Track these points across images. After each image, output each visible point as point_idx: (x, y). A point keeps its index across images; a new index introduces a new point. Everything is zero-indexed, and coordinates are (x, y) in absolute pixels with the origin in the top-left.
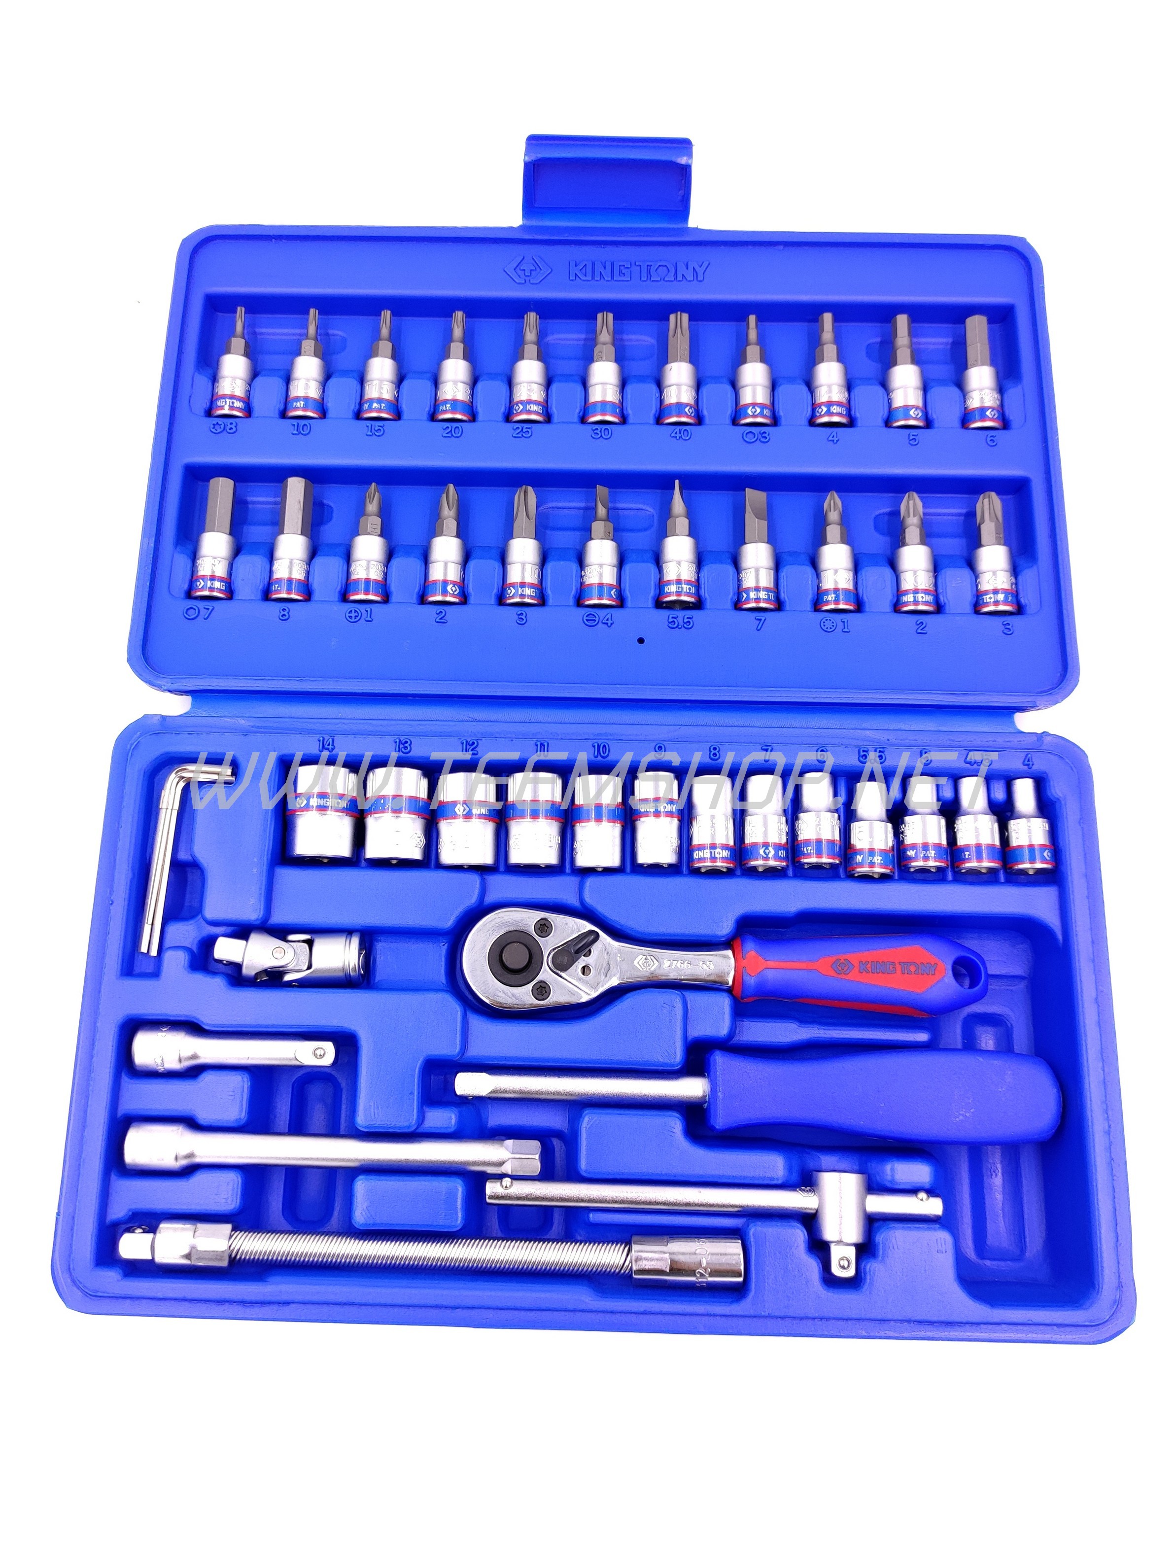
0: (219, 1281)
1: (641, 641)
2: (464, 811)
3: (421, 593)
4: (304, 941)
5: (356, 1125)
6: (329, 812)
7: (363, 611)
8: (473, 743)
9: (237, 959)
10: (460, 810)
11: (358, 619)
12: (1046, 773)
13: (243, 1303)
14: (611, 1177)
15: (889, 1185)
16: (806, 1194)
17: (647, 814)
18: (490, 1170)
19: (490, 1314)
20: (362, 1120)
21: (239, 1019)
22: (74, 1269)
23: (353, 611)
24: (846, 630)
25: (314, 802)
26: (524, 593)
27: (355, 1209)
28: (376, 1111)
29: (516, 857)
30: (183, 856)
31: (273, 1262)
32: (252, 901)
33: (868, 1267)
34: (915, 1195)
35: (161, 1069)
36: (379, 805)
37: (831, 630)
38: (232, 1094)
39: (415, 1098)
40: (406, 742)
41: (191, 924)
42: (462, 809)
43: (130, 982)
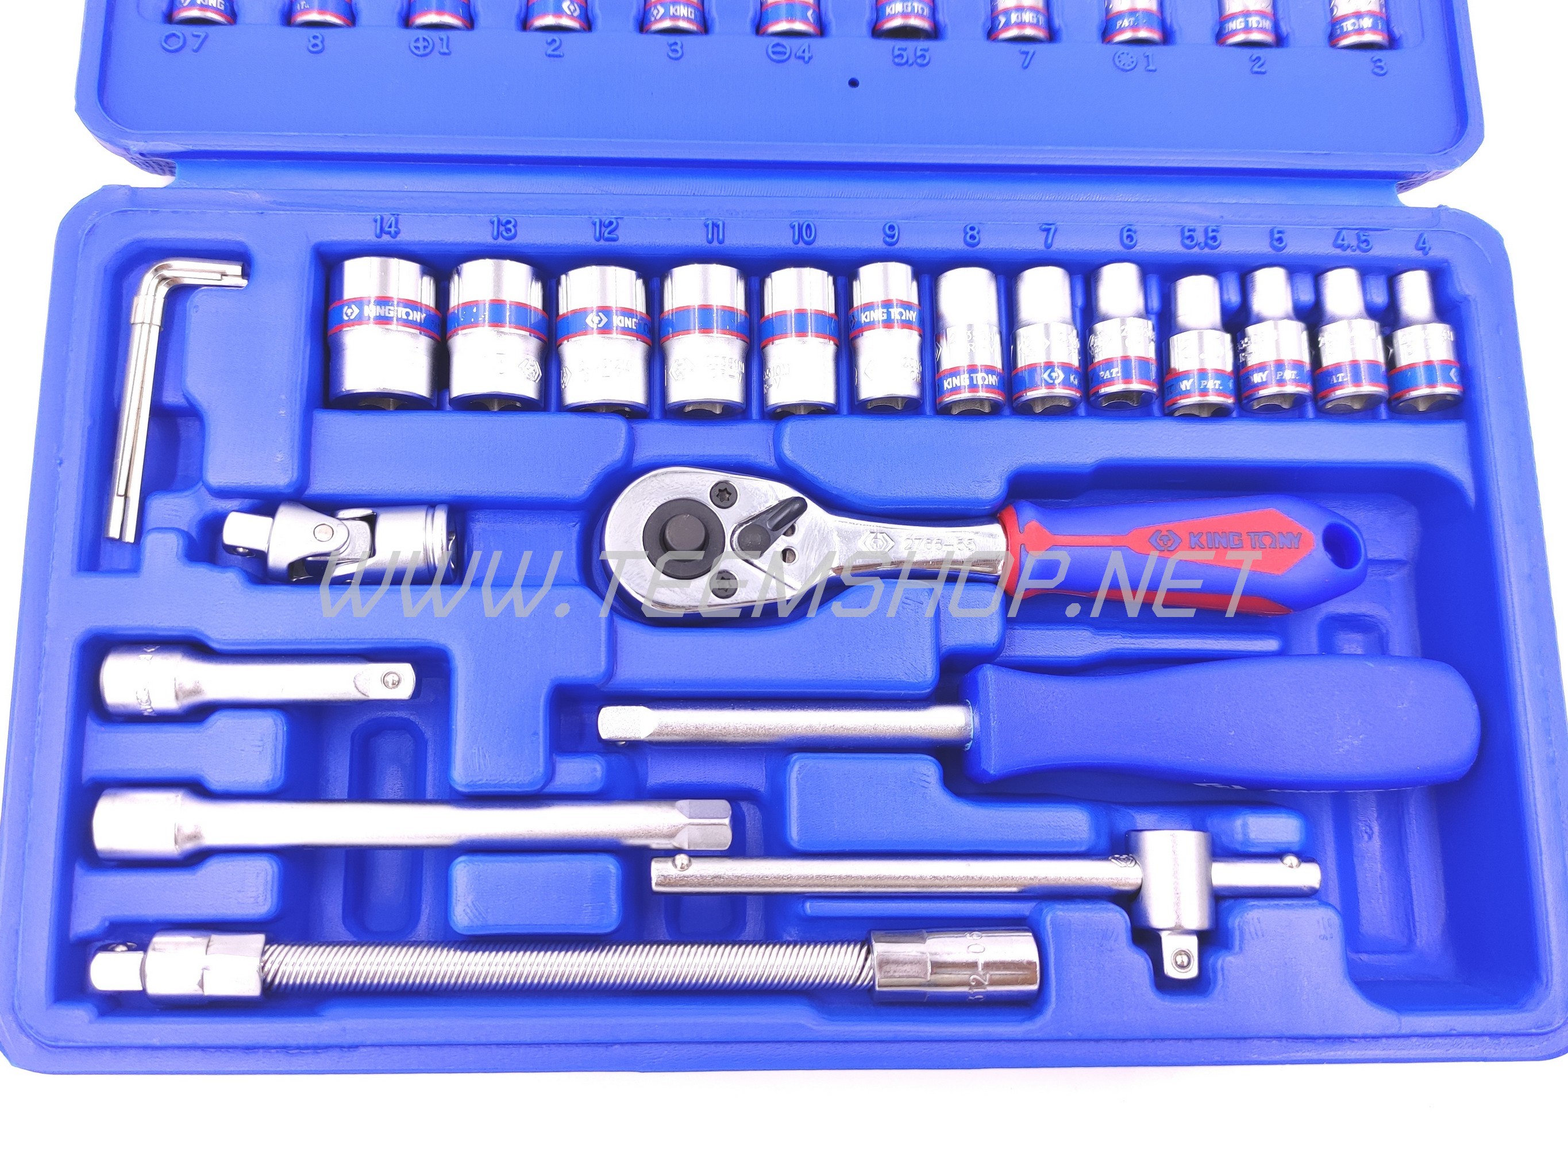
0: (247, 1019)
1: (854, 83)
2: (600, 322)
3: (522, 16)
4: (362, 519)
5: (452, 783)
6: (393, 327)
7: (437, 41)
8: (611, 223)
9: (260, 545)
10: (592, 320)
11: (428, 50)
12: (1446, 261)
13: (285, 1048)
14: (837, 849)
15: (1240, 848)
16: (1123, 864)
17: (871, 326)
18: (655, 844)
19: (666, 1051)
20: (460, 776)
21: (265, 631)
22: (20, 1008)
23: (421, 40)
24: (1151, 67)
25: (371, 311)
26: (678, 14)
27: (454, 904)
28: (482, 761)
29: (679, 392)
30: (171, 398)
31: (331, 987)
32: (280, 457)
33: (1220, 962)
34: (1279, 861)
35: (146, 708)
36: (470, 314)
37: (1128, 68)
38: (260, 743)
39: (541, 740)
40: (509, 222)
41: (186, 496)
42: (596, 319)
43: (93, 580)
